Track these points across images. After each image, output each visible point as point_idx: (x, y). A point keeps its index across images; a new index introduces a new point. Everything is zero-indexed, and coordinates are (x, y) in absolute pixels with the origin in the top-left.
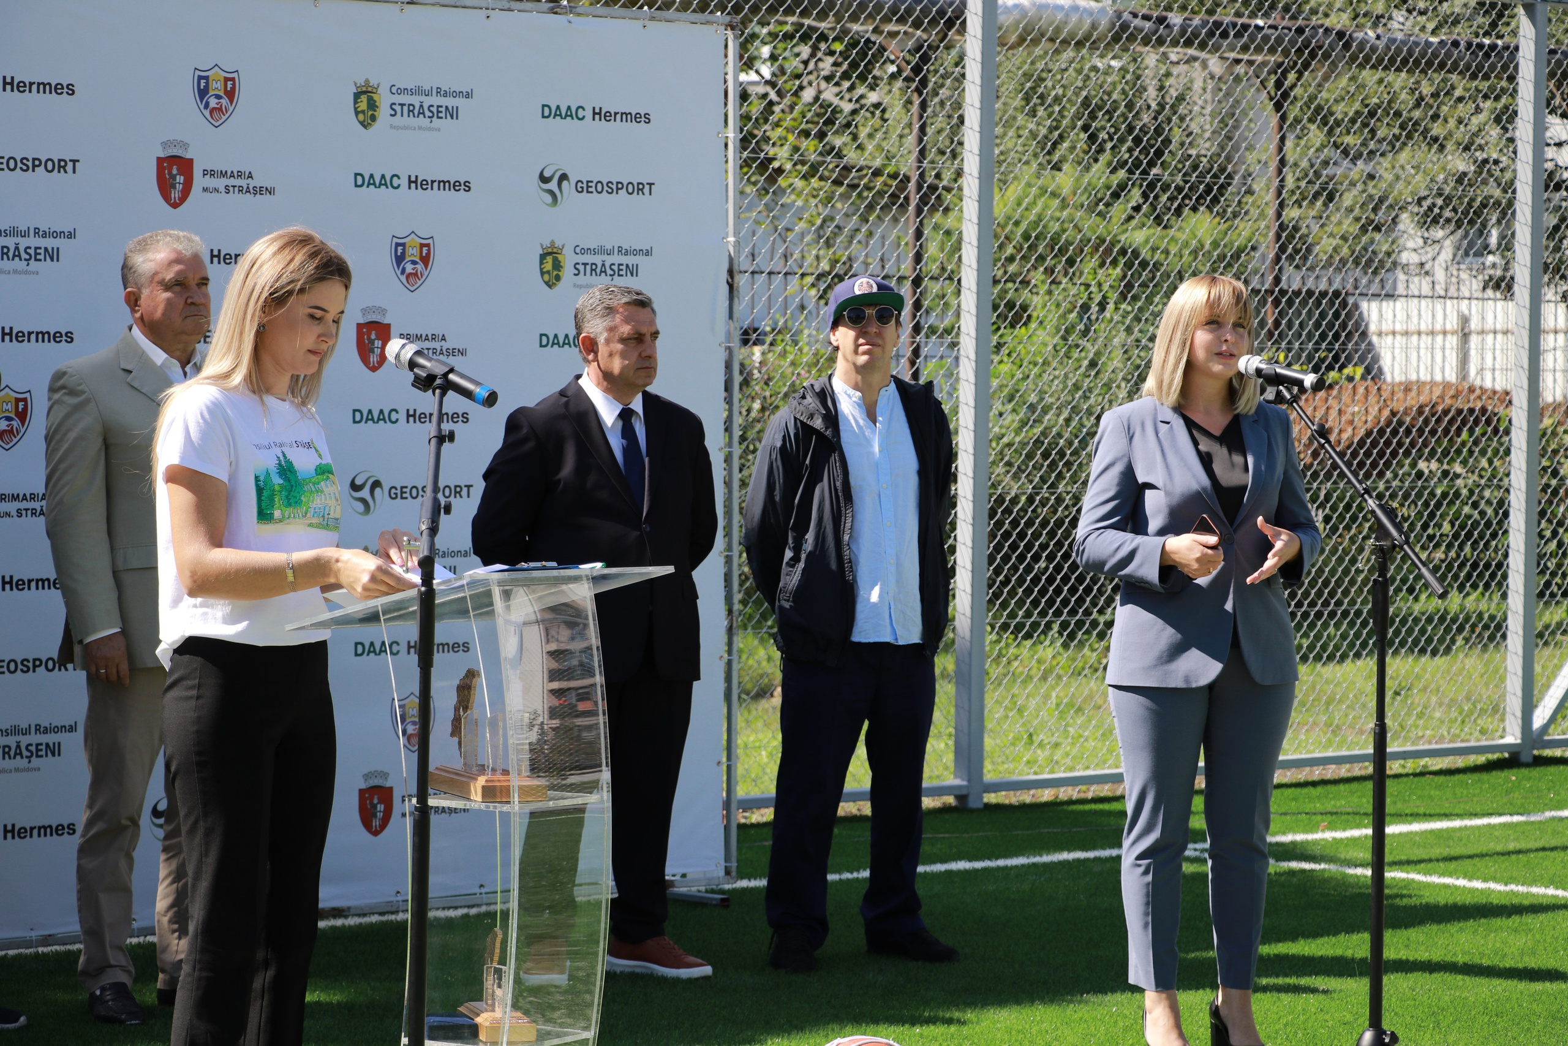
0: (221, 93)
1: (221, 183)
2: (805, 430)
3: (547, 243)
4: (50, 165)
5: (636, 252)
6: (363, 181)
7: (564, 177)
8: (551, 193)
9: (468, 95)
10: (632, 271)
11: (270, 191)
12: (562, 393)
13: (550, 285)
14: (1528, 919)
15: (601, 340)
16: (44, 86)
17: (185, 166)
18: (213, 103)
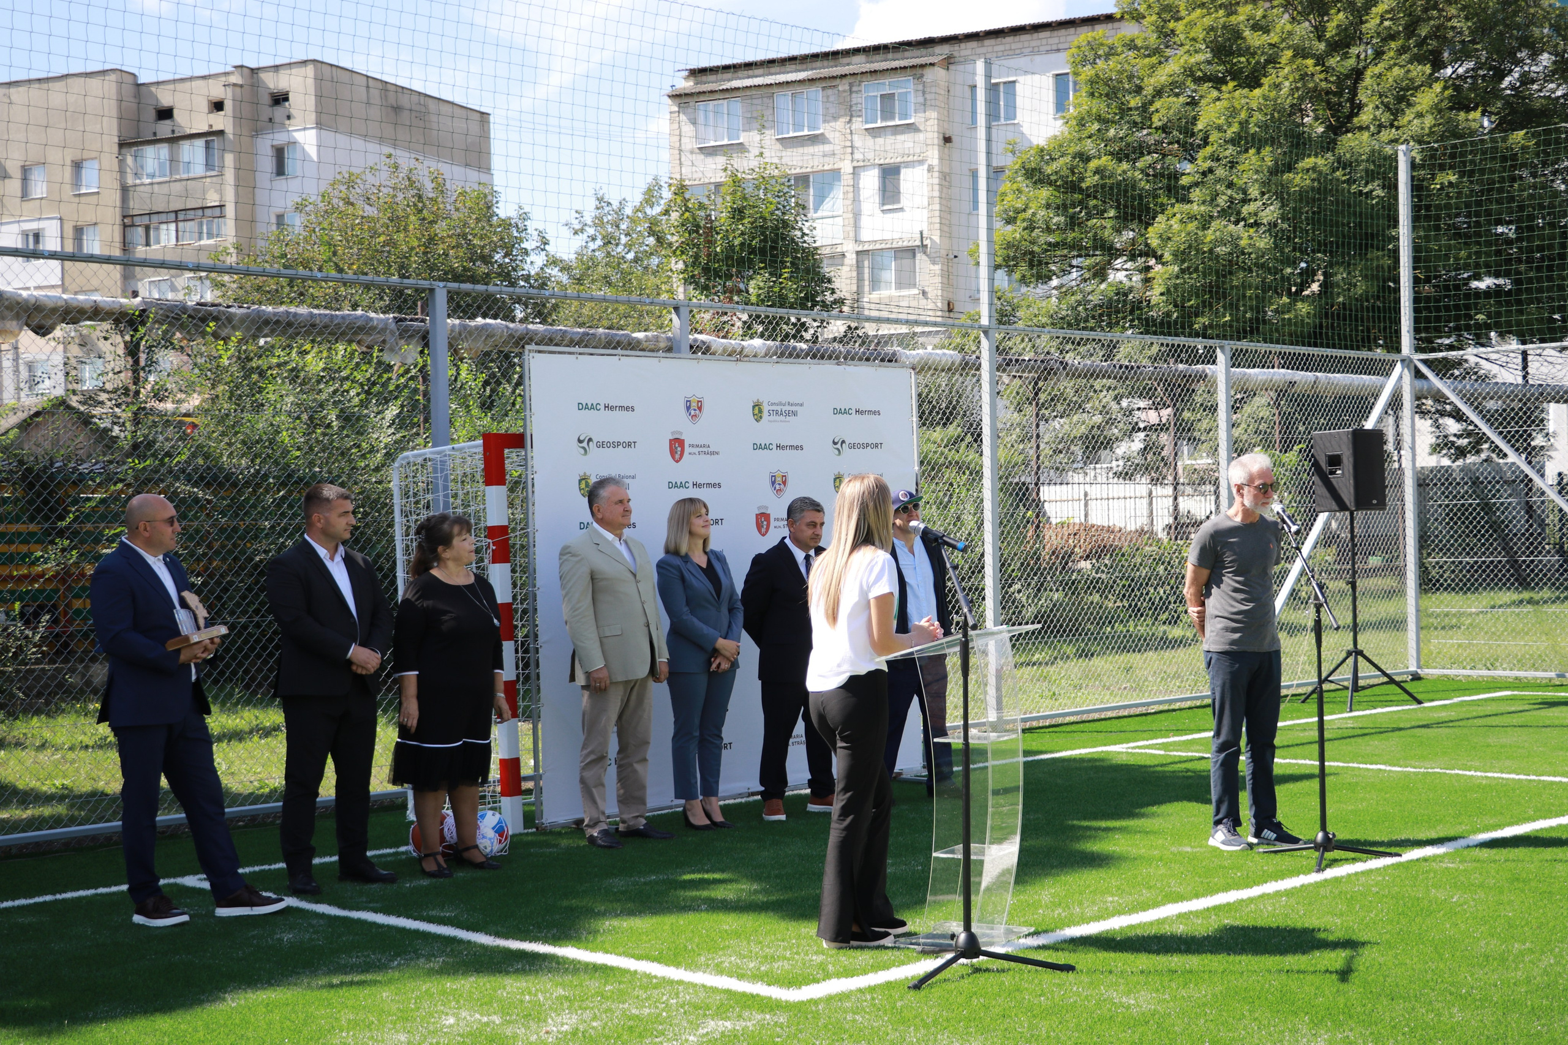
0: (696, 408)
1: (696, 450)
6: (757, 447)
7: (843, 442)
8: (838, 449)
9: (802, 405)
11: (717, 454)
16: (621, 408)
17: (681, 443)
18: (693, 413)
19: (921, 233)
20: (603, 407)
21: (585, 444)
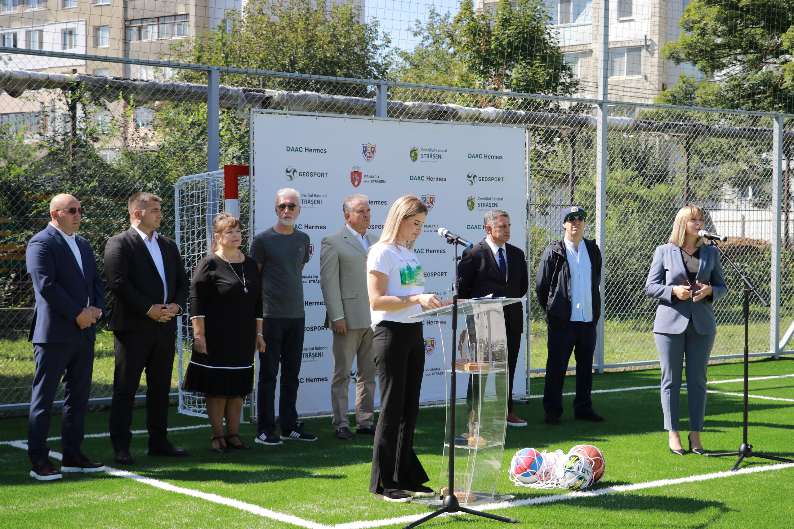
0: (370, 152)
1: (370, 179)
2: (556, 255)
3: (470, 197)
4: (319, 174)
5: (497, 200)
6: (413, 178)
7: (475, 176)
8: (471, 181)
9: (445, 151)
11: (384, 182)
12: (480, 244)
13: (470, 210)
14: (786, 409)
15: (493, 227)
16: (317, 150)
17: (359, 174)
18: (368, 155)
19: (646, 37)
20: (304, 150)
21: (291, 174)
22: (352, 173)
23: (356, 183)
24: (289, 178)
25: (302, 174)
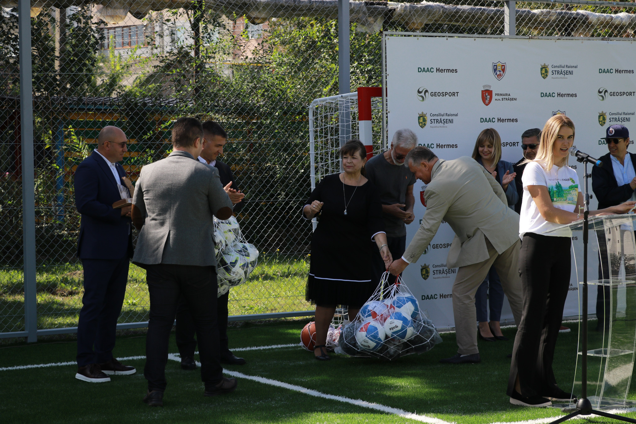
0: (501, 70)
1: (500, 97)
3: (601, 112)
4: (450, 94)
5: (629, 114)
6: (543, 95)
7: (606, 91)
8: (602, 96)
9: (576, 67)
10: (628, 120)
11: (515, 99)
13: (602, 125)
16: (448, 70)
17: (490, 93)
18: (498, 73)
20: (435, 70)
21: (423, 94)
22: (482, 91)
23: (487, 102)
24: (421, 99)
25: (434, 94)
